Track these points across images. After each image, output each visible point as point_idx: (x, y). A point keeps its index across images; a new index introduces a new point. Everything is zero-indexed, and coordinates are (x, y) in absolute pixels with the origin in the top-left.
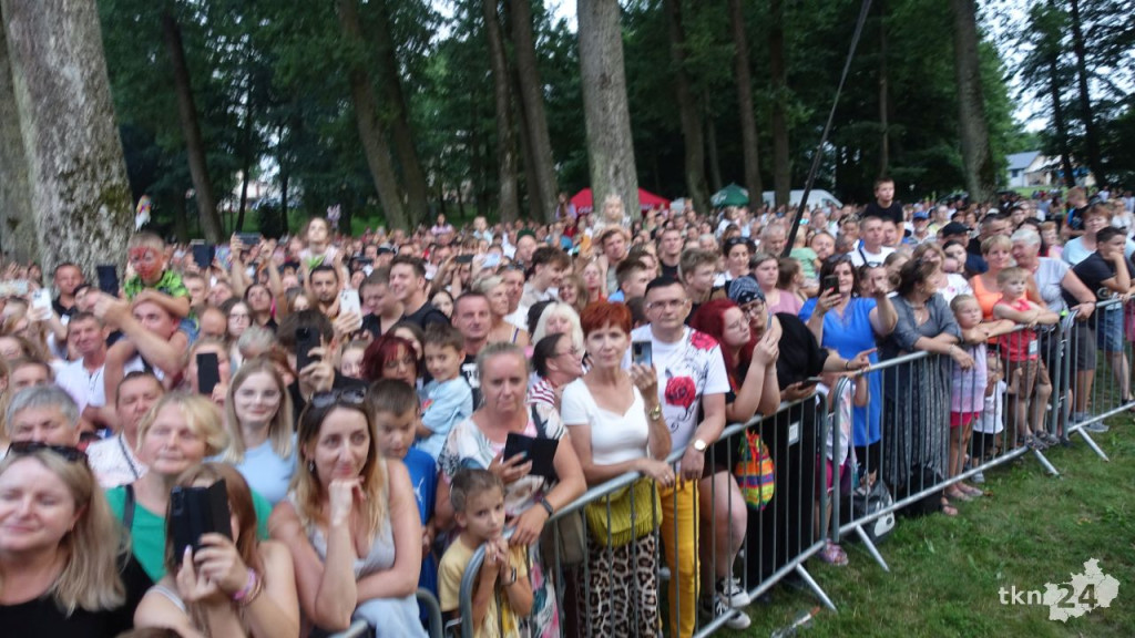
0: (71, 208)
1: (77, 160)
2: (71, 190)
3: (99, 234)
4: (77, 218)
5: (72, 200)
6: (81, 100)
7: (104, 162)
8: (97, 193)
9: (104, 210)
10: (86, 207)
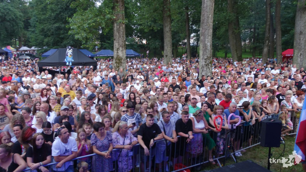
0: (206, 64)
1: (207, 57)
2: (206, 61)
3: (209, 68)
4: (206, 65)
5: (206, 63)
6: (209, 48)
7: (211, 57)
8: (209, 62)
9: (210, 64)
10: (208, 64)
